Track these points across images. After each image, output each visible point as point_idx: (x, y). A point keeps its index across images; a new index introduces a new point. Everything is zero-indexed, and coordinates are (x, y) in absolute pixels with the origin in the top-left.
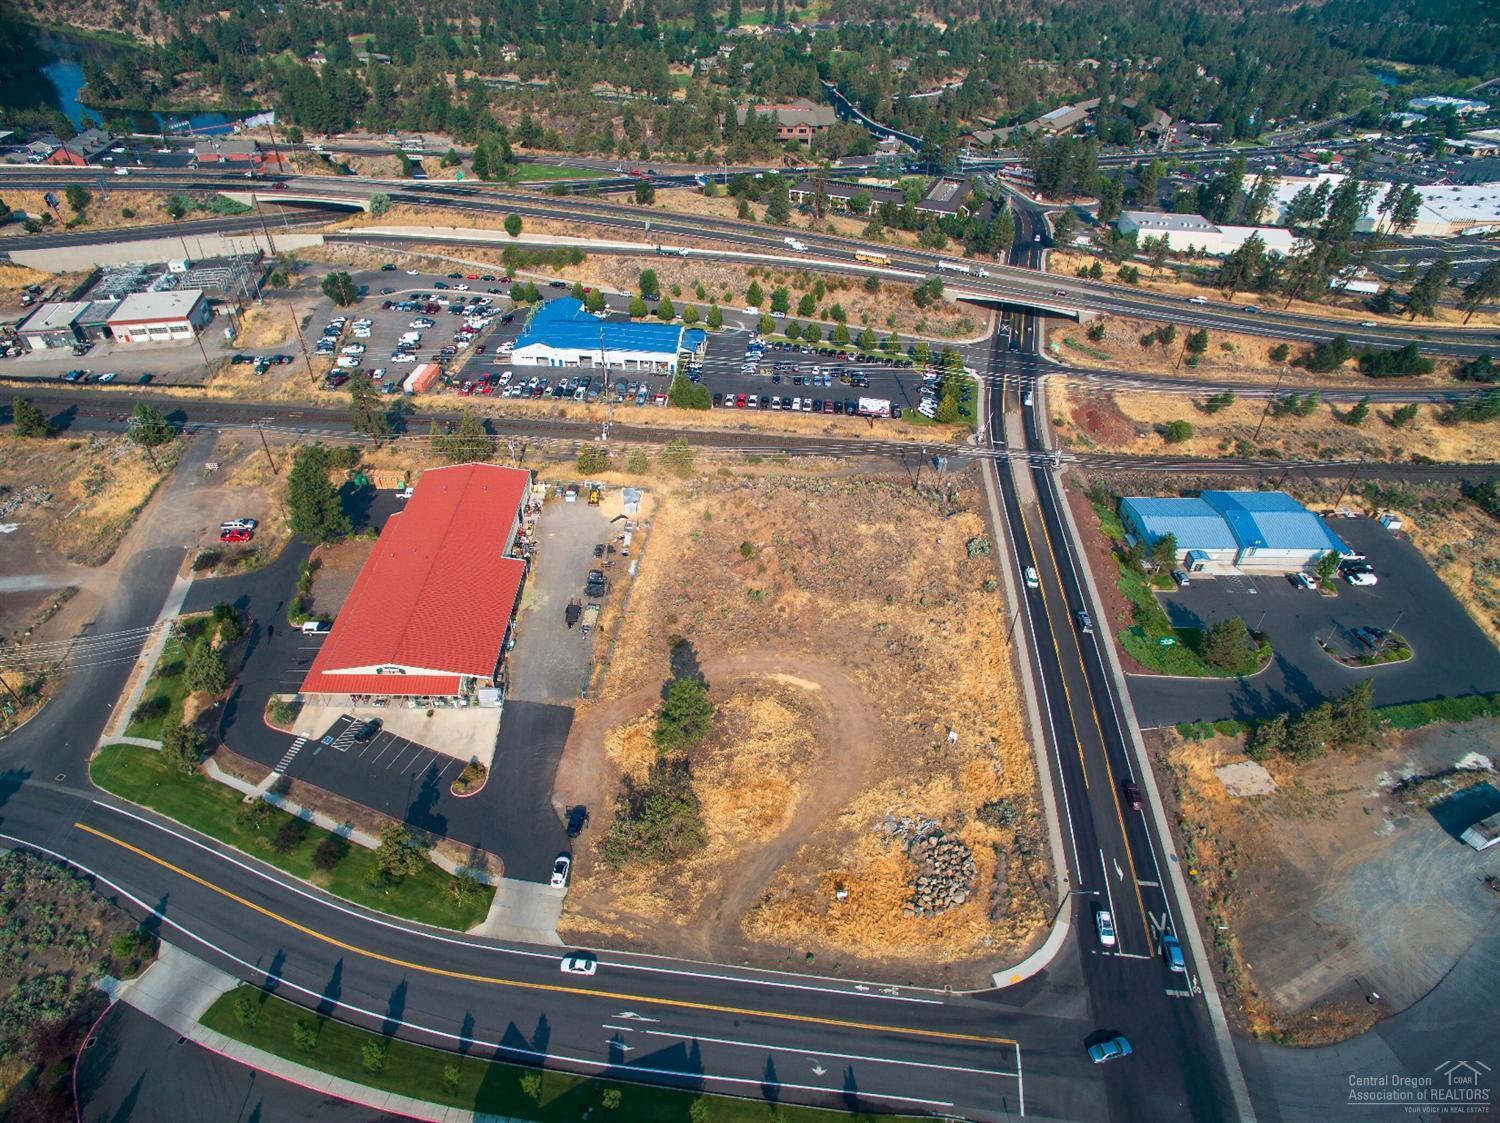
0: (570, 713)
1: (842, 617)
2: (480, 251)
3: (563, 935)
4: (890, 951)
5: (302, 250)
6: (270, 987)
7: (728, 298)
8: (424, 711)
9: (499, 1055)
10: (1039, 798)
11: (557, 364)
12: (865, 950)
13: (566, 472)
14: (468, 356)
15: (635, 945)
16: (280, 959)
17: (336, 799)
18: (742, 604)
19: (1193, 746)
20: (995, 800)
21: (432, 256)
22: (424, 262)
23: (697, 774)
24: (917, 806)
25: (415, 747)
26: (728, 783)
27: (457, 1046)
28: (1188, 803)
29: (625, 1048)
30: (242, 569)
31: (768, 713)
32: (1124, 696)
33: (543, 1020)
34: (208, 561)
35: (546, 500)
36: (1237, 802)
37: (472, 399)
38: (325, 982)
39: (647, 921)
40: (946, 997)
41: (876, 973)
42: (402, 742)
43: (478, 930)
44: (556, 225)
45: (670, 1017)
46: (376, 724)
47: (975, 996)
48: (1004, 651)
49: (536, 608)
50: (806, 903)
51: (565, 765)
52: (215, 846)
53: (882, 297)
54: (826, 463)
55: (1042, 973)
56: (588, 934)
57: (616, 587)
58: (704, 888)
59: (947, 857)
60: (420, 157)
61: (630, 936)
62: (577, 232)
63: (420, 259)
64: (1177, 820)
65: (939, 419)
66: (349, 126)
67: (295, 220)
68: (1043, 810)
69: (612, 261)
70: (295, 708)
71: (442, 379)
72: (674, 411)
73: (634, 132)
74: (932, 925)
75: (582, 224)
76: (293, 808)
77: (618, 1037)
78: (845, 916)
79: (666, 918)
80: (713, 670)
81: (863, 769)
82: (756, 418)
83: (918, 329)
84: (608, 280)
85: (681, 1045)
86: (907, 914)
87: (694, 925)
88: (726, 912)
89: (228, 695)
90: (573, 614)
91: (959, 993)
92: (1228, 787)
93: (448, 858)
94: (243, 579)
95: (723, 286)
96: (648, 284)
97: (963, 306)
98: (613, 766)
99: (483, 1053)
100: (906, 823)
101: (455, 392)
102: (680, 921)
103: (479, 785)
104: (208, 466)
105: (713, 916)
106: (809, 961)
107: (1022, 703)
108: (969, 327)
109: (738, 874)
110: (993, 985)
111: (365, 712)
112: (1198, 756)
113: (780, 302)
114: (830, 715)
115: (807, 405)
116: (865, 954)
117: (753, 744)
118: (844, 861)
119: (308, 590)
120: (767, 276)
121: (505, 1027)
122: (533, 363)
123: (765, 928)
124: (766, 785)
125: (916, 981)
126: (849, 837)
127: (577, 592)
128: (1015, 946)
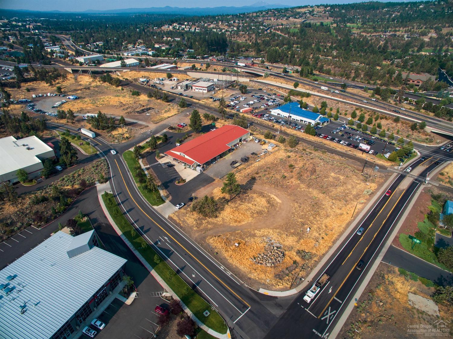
1: (304, 191)
2: (284, 90)
3: (169, 217)
4: (238, 265)
6: (115, 196)
7: (346, 114)
8: (185, 167)
11: (282, 116)
12: (231, 260)
13: (262, 137)
14: (263, 109)
15: (181, 227)
16: (121, 193)
18: (278, 177)
19: (403, 279)
20: (307, 251)
21: (272, 89)
25: (177, 172)
27: (132, 223)
28: (381, 291)
29: (159, 243)
30: (176, 132)
32: (385, 250)
33: (150, 229)
34: (171, 128)
35: (250, 140)
36: (410, 307)
37: (254, 118)
38: (123, 200)
39: (188, 224)
40: (242, 284)
41: (229, 267)
42: (176, 170)
43: (155, 207)
44: (308, 87)
45: (173, 243)
46: (174, 165)
47: (251, 289)
49: (227, 159)
50: (228, 242)
51: (202, 188)
55: (276, 298)
56: (174, 220)
57: (250, 162)
58: (207, 226)
59: (275, 254)
60: (289, 70)
61: (182, 225)
63: (268, 89)
64: (369, 291)
65: (390, 160)
67: (246, 76)
69: (317, 98)
70: (163, 157)
71: (251, 112)
72: (305, 134)
74: (255, 266)
75: (315, 88)
76: (146, 172)
77: (160, 241)
78: (234, 250)
79: (193, 226)
80: (255, 187)
81: (274, 224)
82: (327, 142)
83: (407, 137)
84: (314, 103)
85: (171, 250)
86: (250, 260)
87: (197, 231)
88: (207, 233)
89: (154, 151)
90: (234, 163)
91: (246, 286)
92: (410, 300)
93: (163, 193)
94: (175, 134)
96: (324, 105)
97: (433, 135)
98: (212, 193)
99: (135, 227)
100: (273, 241)
101: (252, 115)
102: (195, 229)
103: (181, 184)
104: (187, 113)
105: (203, 232)
106: (217, 255)
107: (342, 233)
109: (218, 228)
111: (174, 163)
113: (361, 119)
114: (277, 209)
115: (345, 143)
118: (246, 239)
119: (184, 139)
120: (362, 111)
121: (143, 225)
122: (276, 115)
123: (212, 241)
124: (244, 214)
125: (238, 276)
126: (254, 236)
127: (239, 159)
128: (274, 286)
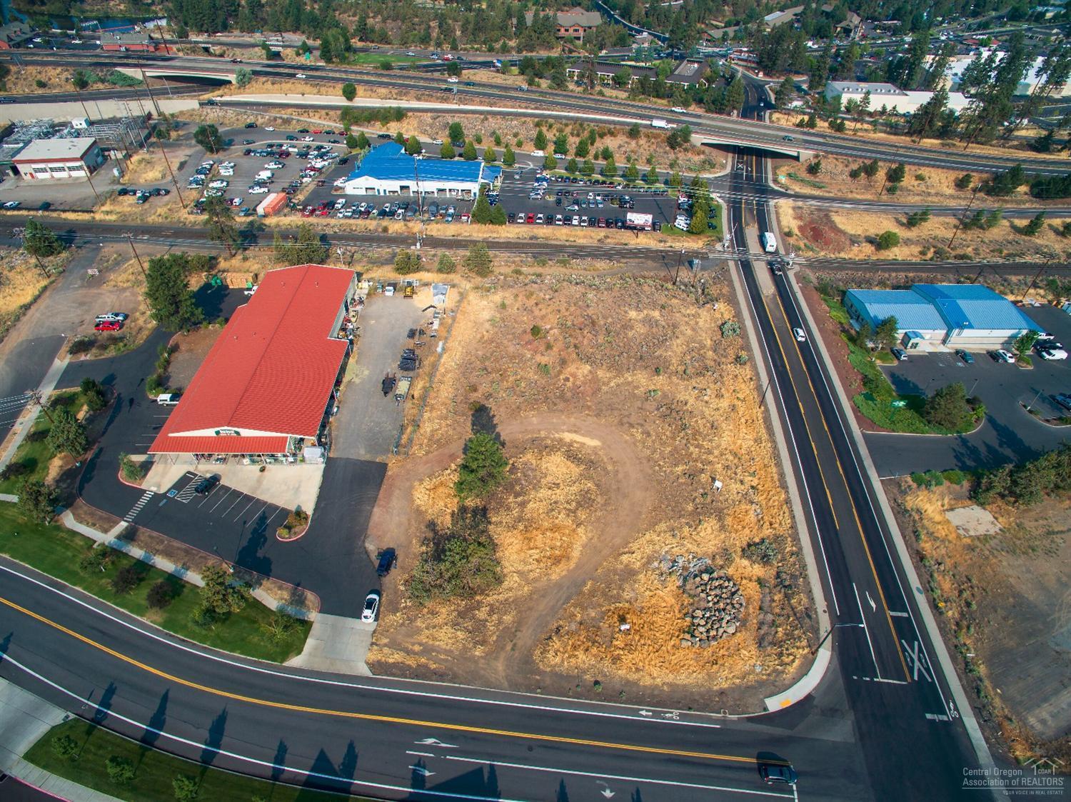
0: (383, 467)
1: (618, 385)
2: (323, 112)
3: (373, 666)
4: (670, 678)
5: (182, 113)
6: (99, 718)
7: (519, 144)
8: (257, 467)
9: (309, 782)
10: (796, 539)
11: (382, 194)
12: (647, 678)
13: (387, 273)
14: (312, 187)
15: (441, 676)
16: (111, 691)
17: (176, 544)
18: (532, 375)
19: (926, 492)
20: (757, 540)
21: (285, 116)
22: (279, 121)
23: (494, 519)
24: (689, 546)
25: (248, 499)
26: (521, 526)
27: (270, 773)
28: (926, 542)
29: (427, 774)
30: (111, 353)
31: (556, 466)
32: (863, 450)
33: (351, 747)
34: (81, 347)
35: (369, 295)
36: (968, 541)
37: (313, 220)
38: (150, 713)
39: (448, 652)
40: (723, 721)
41: (659, 699)
42: (237, 494)
43: (295, 661)
44: (383, 91)
45: (468, 743)
46: (215, 479)
47: (750, 719)
48: (758, 412)
49: (357, 381)
50: (593, 635)
51: (377, 511)
52: (62, 588)
53: (643, 141)
54: (602, 265)
55: (809, 698)
56: (395, 665)
57: (426, 363)
58: (500, 622)
59: (718, 592)
60: (280, 49)
61: (433, 666)
62: (400, 95)
63: (275, 119)
64: (919, 557)
65: (691, 232)
66: (225, 28)
67: (177, 92)
68: (801, 549)
69: (428, 117)
70: (146, 467)
71: (288, 205)
72: (476, 226)
73: (446, 32)
74: (707, 653)
75: (403, 90)
76: (137, 552)
77: (420, 763)
78: (629, 647)
79: (465, 648)
80: (508, 429)
81: (640, 513)
82: (543, 231)
83: (672, 166)
84: (424, 132)
85: (480, 769)
86: (685, 644)
87: (490, 656)
88: (520, 643)
89: (89, 455)
90: (388, 385)
91: (733, 717)
92: (957, 528)
93: (271, 596)
94: (112, 361)
95: (516, 135)
96: (456, 133)
97: (707, 150)
98: (419, 512)
99: (294, 779)
100: (681, 562)
101: (299, 214)
102: (478, 652)
103: (302, 530)
104: (90, 272)
105: (509, 648)
106: (597, 688)
107: (776, 455)
108: (712, 165)
109: (530, 609)
110: (765, 709)
111: (206, 469)
112: (930, 501)
113: (561, 147)
114: (610, 468)
115: (584, 221)
116: (647, 681)
117: (543, 493)
118: (627, 595)
119: (165, 368)
120: (551, 126)
121: (316, 754)
122: (363, 192)
123: (556, 658)
124: (556, 528)
125: (695, 706)
126: (630, 574)
127: (392, 368)
128: (783, 672)
